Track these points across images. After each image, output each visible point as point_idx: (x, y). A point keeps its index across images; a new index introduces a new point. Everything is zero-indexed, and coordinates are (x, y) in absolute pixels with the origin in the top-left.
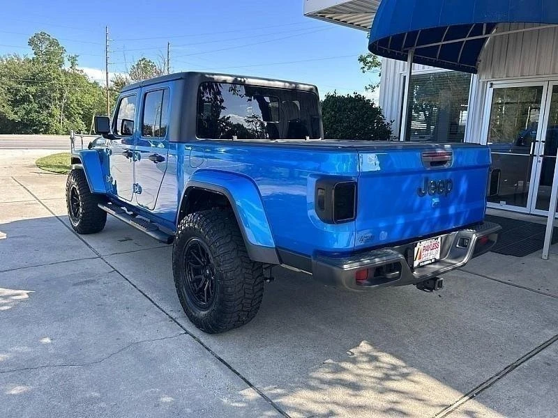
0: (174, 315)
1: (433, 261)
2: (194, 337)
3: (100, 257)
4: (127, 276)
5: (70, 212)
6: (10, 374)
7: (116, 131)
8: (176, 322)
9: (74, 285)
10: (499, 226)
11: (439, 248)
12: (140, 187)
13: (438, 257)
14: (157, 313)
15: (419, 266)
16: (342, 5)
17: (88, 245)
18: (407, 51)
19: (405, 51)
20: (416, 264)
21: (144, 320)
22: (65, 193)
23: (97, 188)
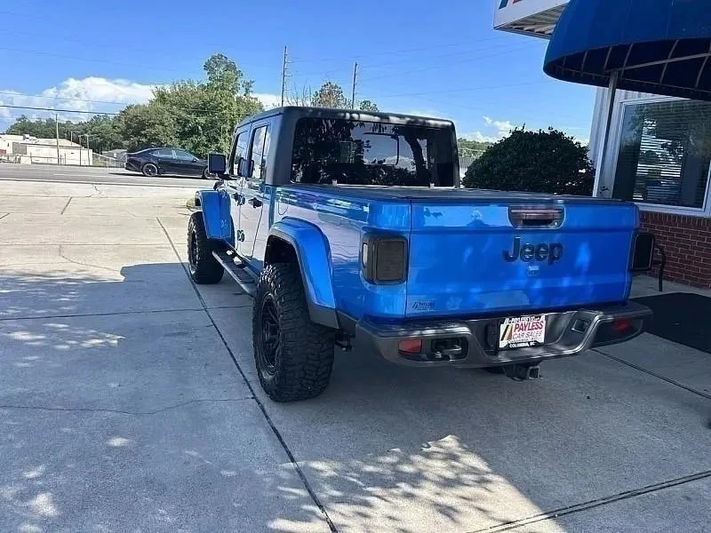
0: (250, 378)
1: (532, 344)
2: (259, 403)
3: (205, 310)
4: (222, 332)
5: (190, 259)
6: (68, 412)
7: (232, 171)
8: (249, 385)
9: (166, 335)
10: (649, 310)
11: (543, 330)
12: (243, 235)
13: (541, 339)
14: (234, 374)
15: (508, 348)
16: (543, 13)
17: (199, 295)
18: (609, 74)
19: (606, 74)
20: (502, 344)
21: (216, 379)
22: (187, 237)
23: (213, 233)
